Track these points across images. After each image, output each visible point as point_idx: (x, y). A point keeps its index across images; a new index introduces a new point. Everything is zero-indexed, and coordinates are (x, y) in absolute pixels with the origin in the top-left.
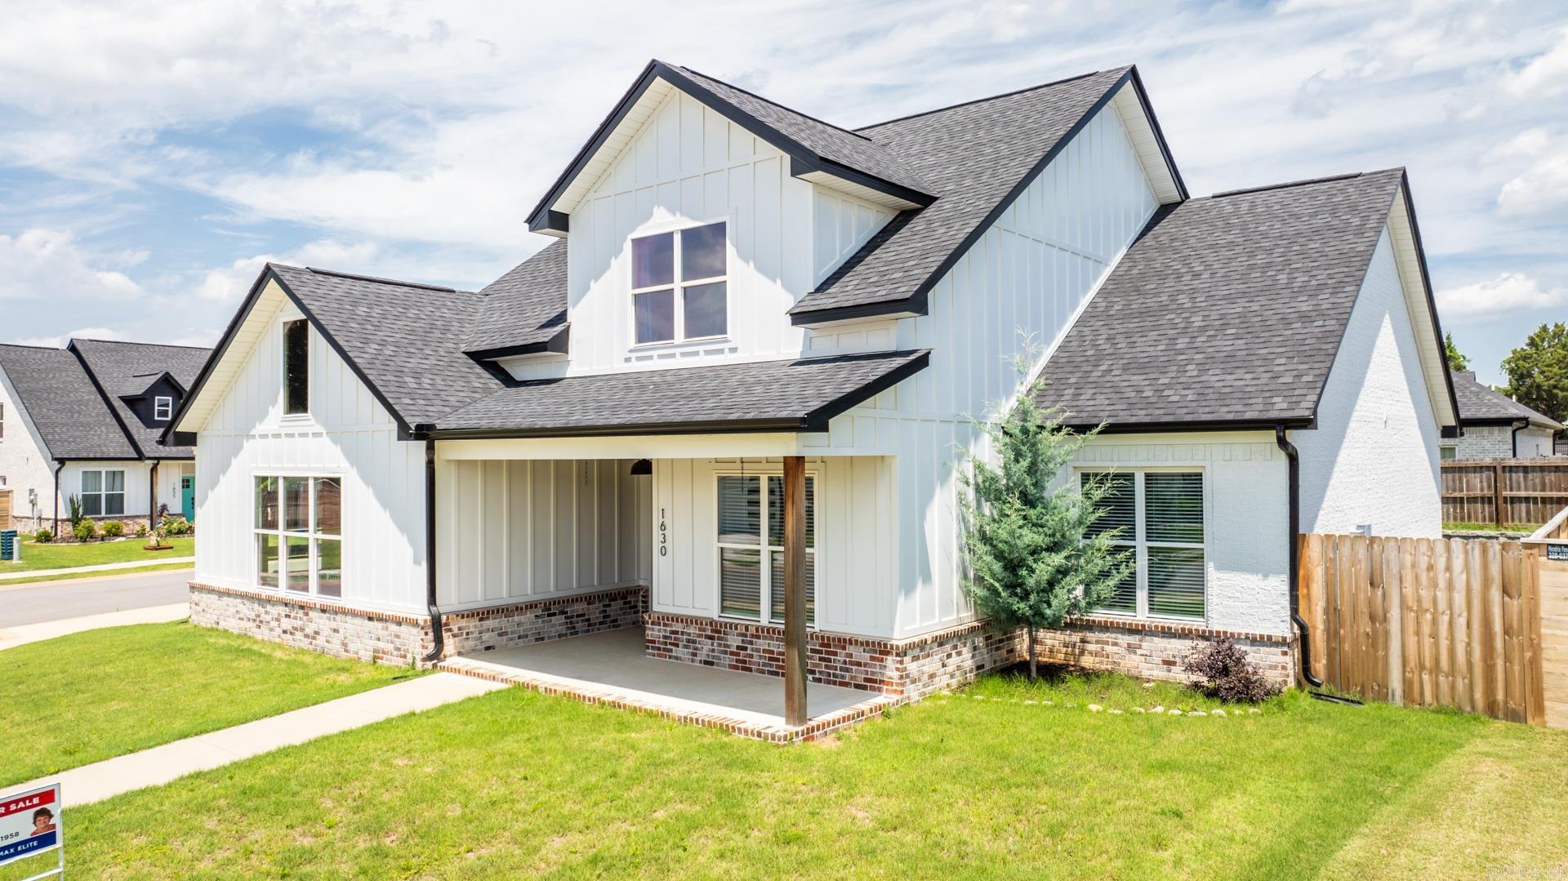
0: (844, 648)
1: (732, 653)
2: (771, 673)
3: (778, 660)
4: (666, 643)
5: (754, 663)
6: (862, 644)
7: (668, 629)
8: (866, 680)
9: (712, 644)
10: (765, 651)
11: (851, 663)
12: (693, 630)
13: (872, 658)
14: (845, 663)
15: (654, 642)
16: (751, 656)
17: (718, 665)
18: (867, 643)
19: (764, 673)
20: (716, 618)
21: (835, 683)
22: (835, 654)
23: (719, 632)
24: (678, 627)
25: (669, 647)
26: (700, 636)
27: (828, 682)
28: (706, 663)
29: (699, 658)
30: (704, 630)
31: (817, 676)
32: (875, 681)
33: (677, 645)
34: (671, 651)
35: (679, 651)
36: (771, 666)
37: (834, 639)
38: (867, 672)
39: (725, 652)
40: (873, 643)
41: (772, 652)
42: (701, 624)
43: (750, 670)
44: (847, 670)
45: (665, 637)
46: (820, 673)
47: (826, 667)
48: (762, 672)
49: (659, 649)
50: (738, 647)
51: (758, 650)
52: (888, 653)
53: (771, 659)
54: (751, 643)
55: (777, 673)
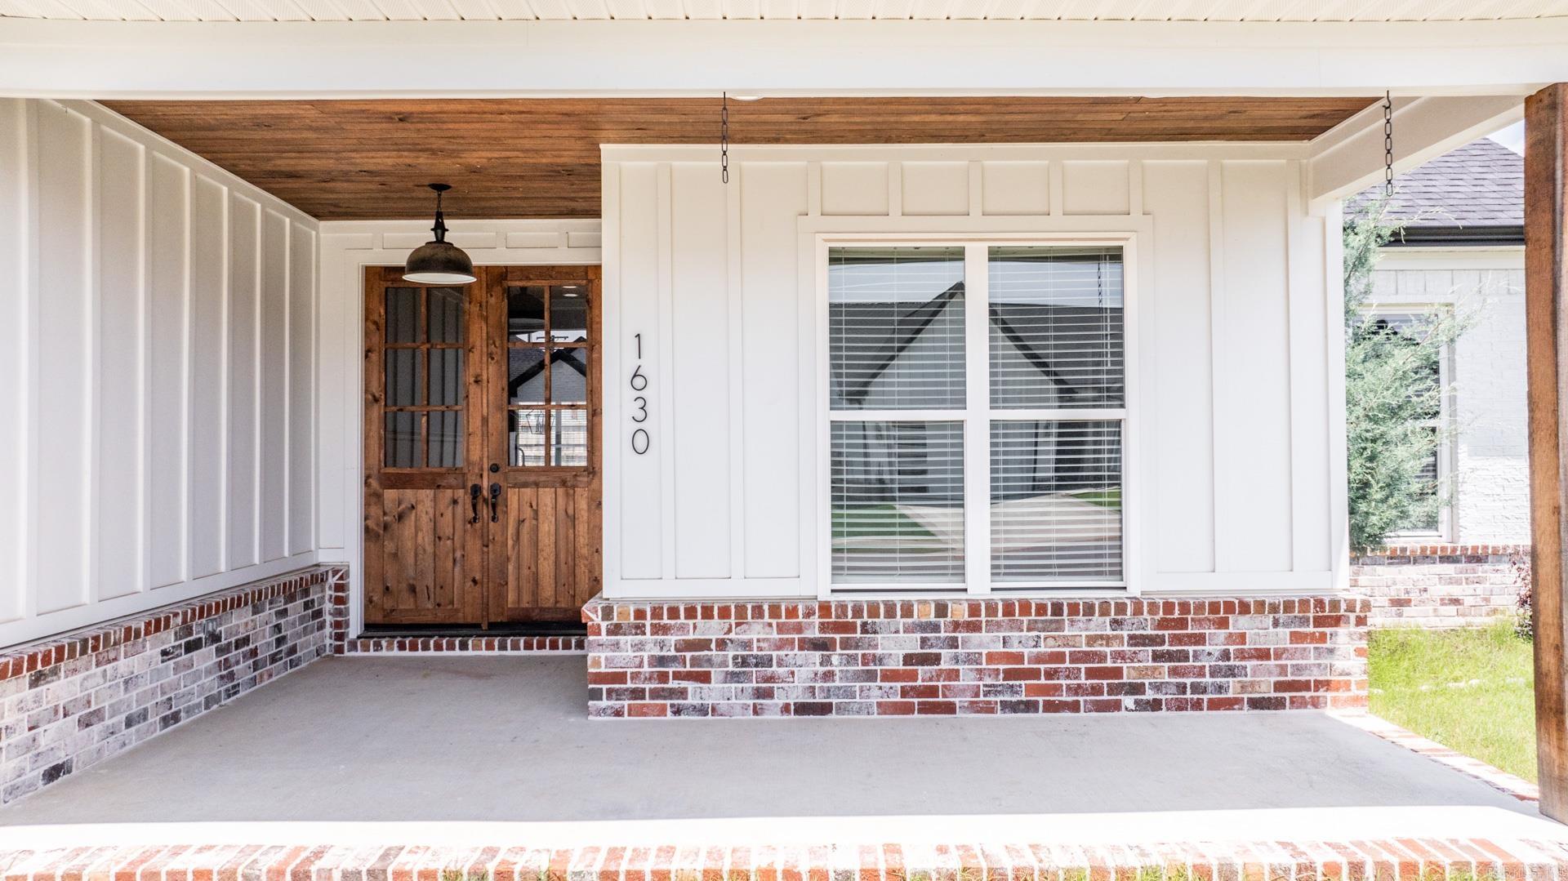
0: (1223, 623)
1: (891, 676)
2: (1013, 707)
3: (1035, 674)
4: (663, 678)
5: (962, 691)
6: (1274, 609)
7: (672, 639)
9: (826, 661)
10: (991, 658)
11: (1242, 655)
12: (758, 632)
13: (1296, 637)
14: (1226, 655)
15: (620, 677)
16: (954, 675)
17: (841, 709)
18: (1289, 606)
19: (992, 711)
20: (825, 595)
21: (1197, 705)
22: (1200, 639)
23: (849, 628)
24: (712, 629)
25: (673, 684)
26: (780, 645)
27: (1181, 706)
28: (802, 709)
29: (779, 701)
30: (799, 629)
31: (1150, 695)
32: (1305, 686)
33: (705, 678)
34: (683, 693)
35: (715, 691)
36: (1011, 691)
37: (1200, 607)
38: (1283, 670)
39: (870, 676)
40: (1304, 603)
41: (1019, 658)
42: (792, 612)
43: (950, 708)
44: (1231, 672)
45: (661, 661)
46: (1157, 687)
47: (1174, 672)
48: (989, 709)
49: (638, 694)
50: (909, 659)
52: (1337, 621)
53: (1009, 674)
54: (953, 643)
55: (1030, 707)
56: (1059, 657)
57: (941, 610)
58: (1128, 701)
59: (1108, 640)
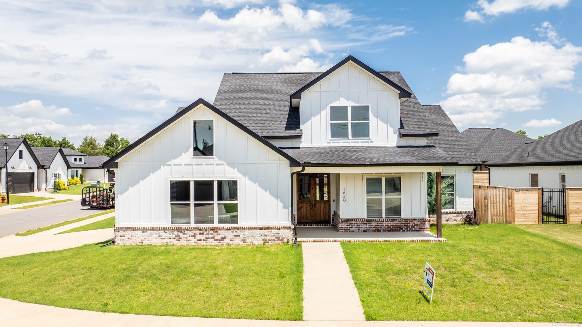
0: (412, 221)
1: (374, 227)
2: (387, 231)
3: (391, 227)
4: (348, 227)
5: (382, 229)
6: (418, 220)
7: (349, 223)
8: (419, 229)
9: (366, 226)
10: (385, 225)
11: (415, 225)
12: (359, 222)
13: (421, 223)
14: (413, 225)
15: (343, 227)
16: (381, 227)
17: (368, 231)
18: (420, 219)
20: (366, 218)
21: (409, 231)
22: (410, 223)
23: (368, 222)
24: (353, 222)
25: (349, 228)
26: (362, 224)
27: (408, 231)
28: (364, 231)
29: (361, 230)
30: (363, 222)
31: (404, 230)
32: (422, 229)
33: (352, 227)
34: (350, 229)
35: (354, 229)
36: (388, 229)
37: (410, 219)
38: (420, 227)
39: (371, 227)
40: (422, 219)
41: (389, 225)
42: (361, 220)
43: (381, 231)
44: (413, 227)
45: (347, 225)
46: (405, 229)
47: (407, 227)
48: (385, 231)
49: (345, 229)
50: (376, 225)
51: (384, 225)
52: (426, 221)
53: (387, 227)
54: (381, 224)
55: (390, 231)
56: (393, 225)
57: (380, 220)
58: (401, 230)
59: (399, 223)
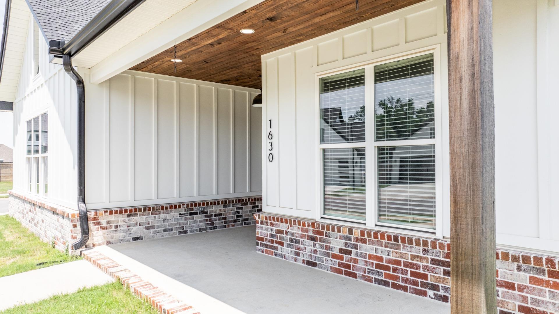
1: (335, 256)
2: (379, 282)
3: (387, 268)
4: (272, 242)
5: (359, 269)
7: (275, 228)
9: (315, 246)
10: (371, 257)
12: (296, 230)
13: (533, 280)
15: (262, 239)
16: (356, 261)
17: (320, 266)
18: (526, 259)
19: (370, 281)
20: (318, 219)
23: (321, 233)
24: (283, 227)
25: (275, 245)
26: (302, 236)
28: (309, 263)
29: (301, 258)
30: (307, 232)
31: (441, 293)
33: (282, 244)
34: (277, 248)
35: (284, 250)
36: (378, 273)
38: (525, 299)
39: (328, 255)
40: (537, 260)
41: (381, 259)
42: (304, 224)
43: (355, 276)
45: (272, 236)
49: (267, 246)
50: (341, 250)
51: (363, 255)
53: (378, 266)
54: (356, 247)
55: (386, 284)
56: (398, 263)
57: (351, 231)
58: (431, 293)
59: (421, 259)
